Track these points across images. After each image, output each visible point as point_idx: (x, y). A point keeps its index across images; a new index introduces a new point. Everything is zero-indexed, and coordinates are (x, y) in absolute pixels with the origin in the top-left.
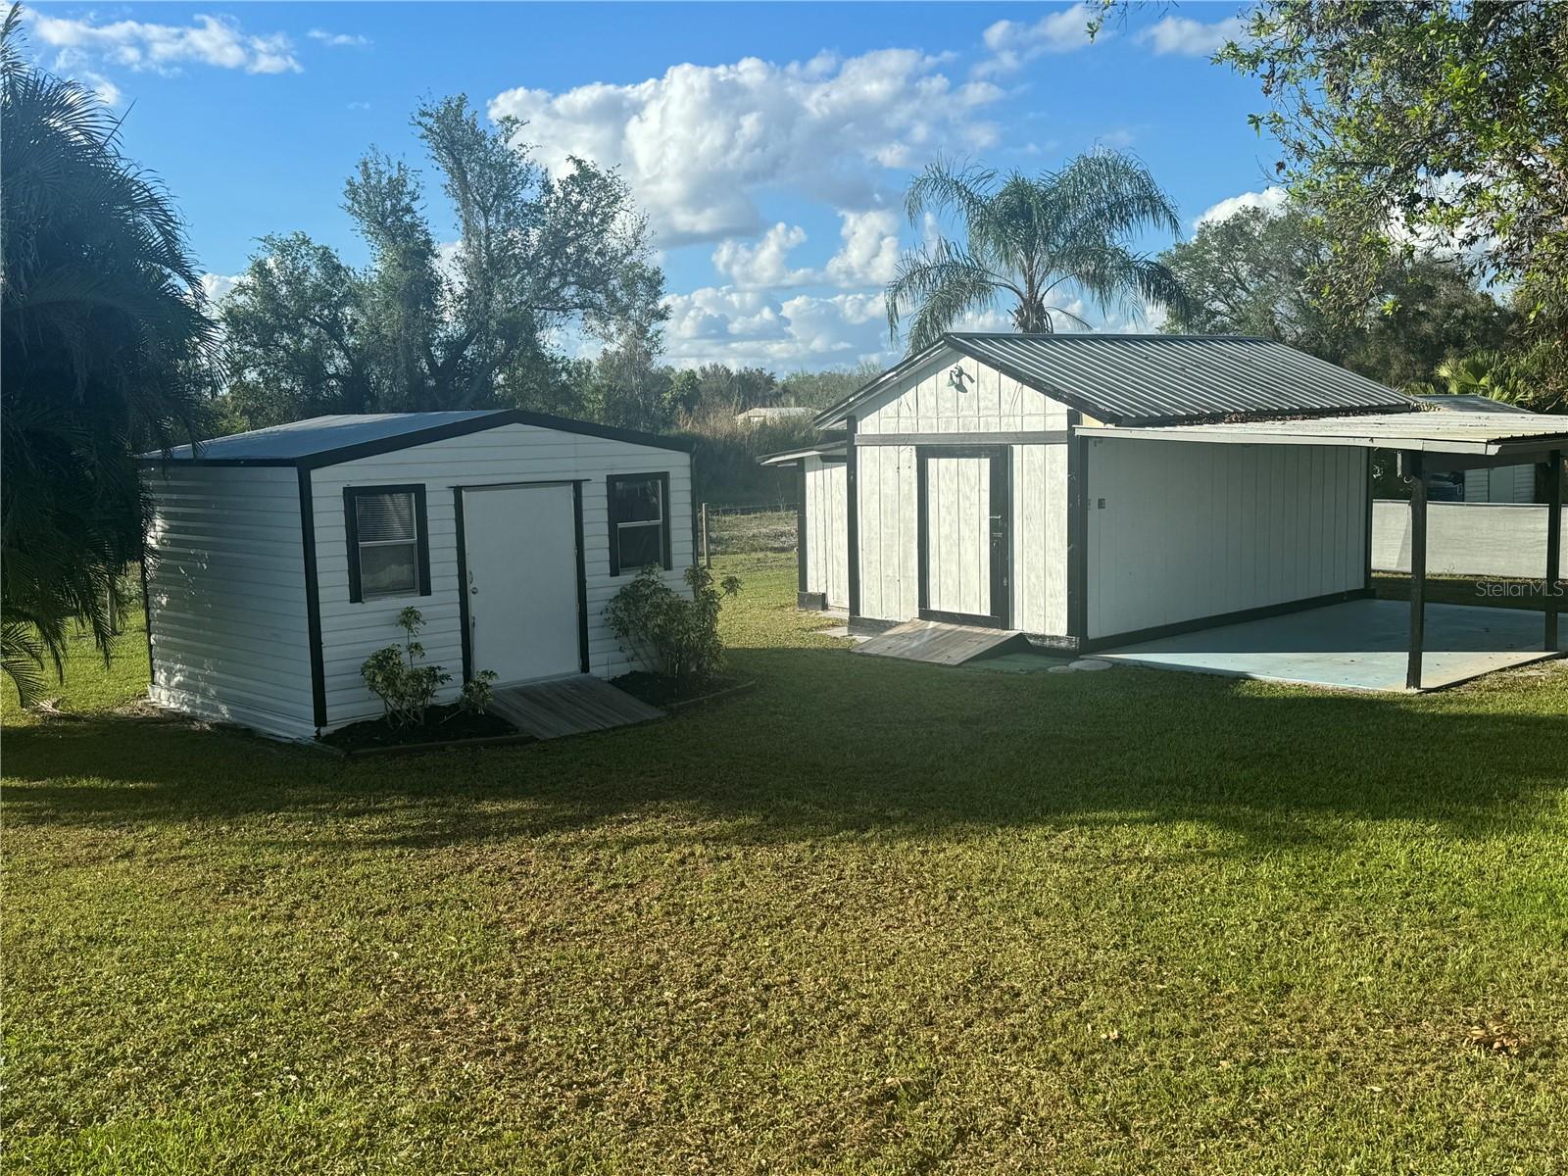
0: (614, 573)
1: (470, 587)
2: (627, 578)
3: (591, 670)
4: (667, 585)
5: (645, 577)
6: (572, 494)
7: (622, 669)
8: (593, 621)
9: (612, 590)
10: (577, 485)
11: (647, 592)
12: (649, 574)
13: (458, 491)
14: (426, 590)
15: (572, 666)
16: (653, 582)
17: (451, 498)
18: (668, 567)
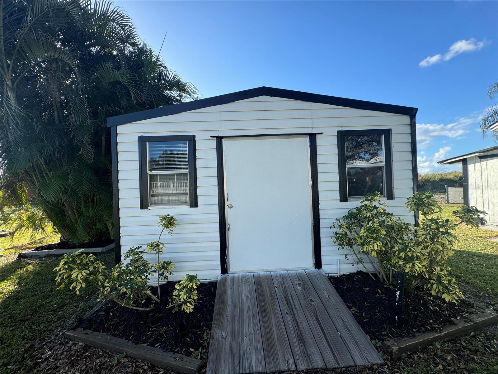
0: (343, 198)
1: (227, 203)
2: (354, 203)
3: (323, 267)
4: (389, 210)
5: (368, 203)
6: (308, 144)
7: (348, 268)
8: (324, 232)
9: (341, 211)
10: (313, 137)
11: (369, 214)
12: (371, 200)
13: (219, 139)
14: (194, 203)
15: (308, 263)
16: (375, 207)
17: (213, 144)
18: (390, 197)
